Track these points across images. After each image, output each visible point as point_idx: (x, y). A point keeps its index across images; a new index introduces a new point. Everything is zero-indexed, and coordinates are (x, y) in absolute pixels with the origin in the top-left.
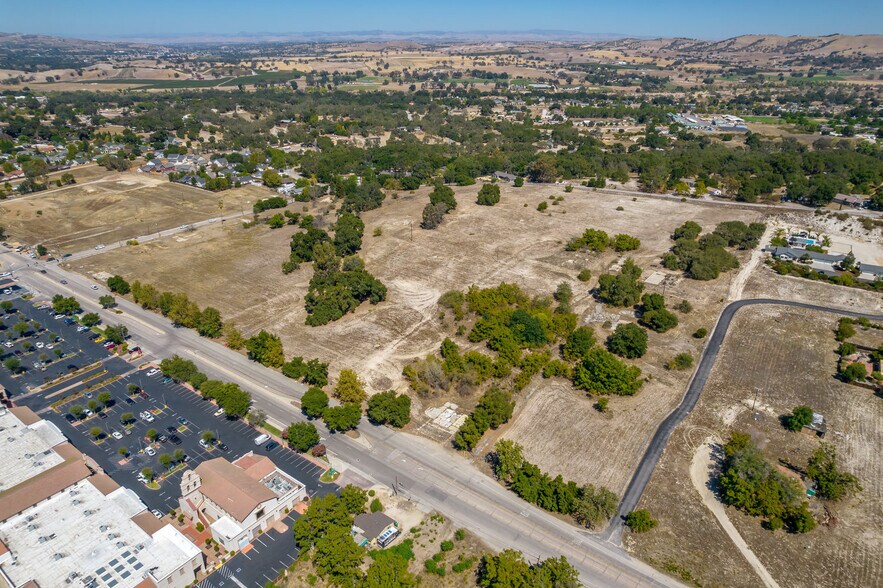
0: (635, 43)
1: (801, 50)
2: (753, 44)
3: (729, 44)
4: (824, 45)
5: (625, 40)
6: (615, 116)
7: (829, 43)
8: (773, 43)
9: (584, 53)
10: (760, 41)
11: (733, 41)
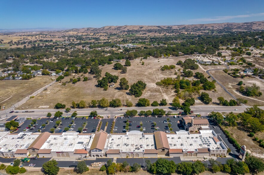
0: (77, 30)
1: (121, 29)
2: (109, 28)
3: (103, 28)
4: (125, 28)
5: (74, 29)
6: (103, 47)
7: (126, 27)
8: (113, 28)
9: (66, 33)
10: (110, 27)
11: (104, 28)
